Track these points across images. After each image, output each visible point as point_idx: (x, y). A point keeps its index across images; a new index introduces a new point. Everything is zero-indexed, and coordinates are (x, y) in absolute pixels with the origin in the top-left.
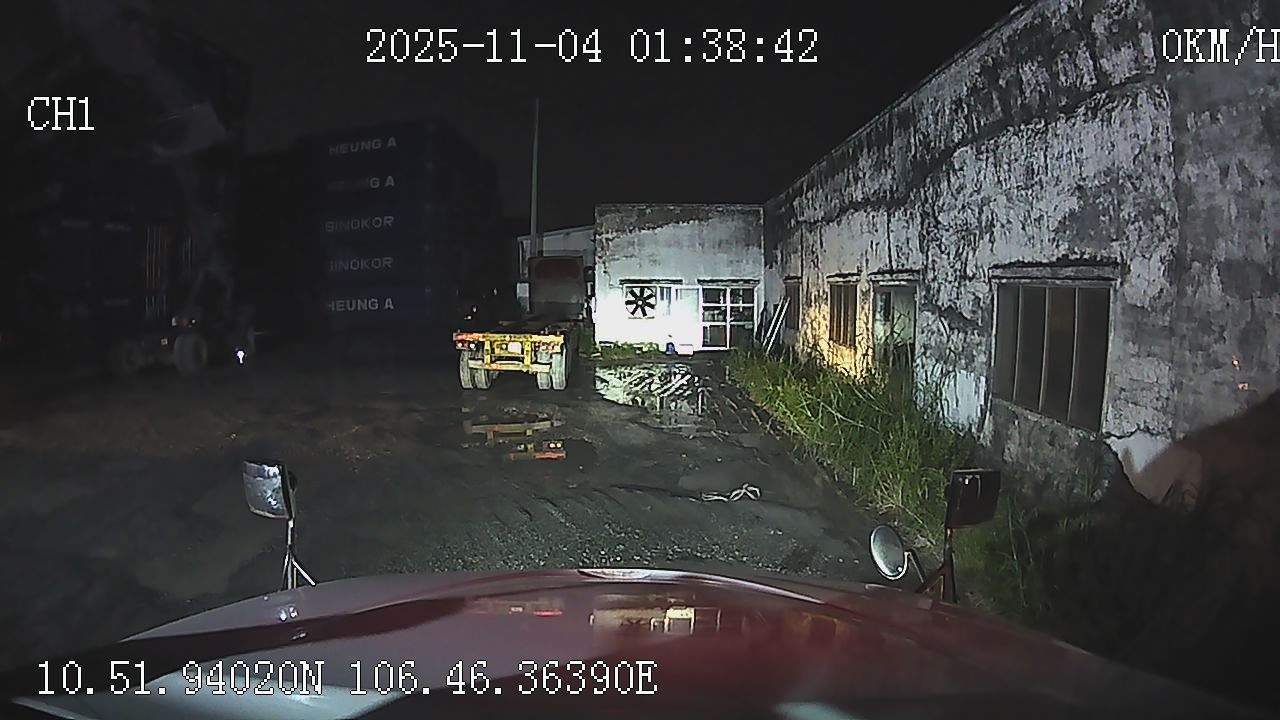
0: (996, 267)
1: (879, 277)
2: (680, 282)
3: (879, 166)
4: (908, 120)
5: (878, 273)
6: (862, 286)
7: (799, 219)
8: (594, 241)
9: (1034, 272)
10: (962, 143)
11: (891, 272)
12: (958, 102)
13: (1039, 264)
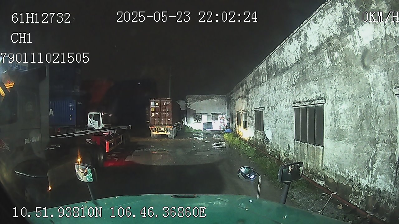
0: (255, 109)
1: (243, 111)
2: (207, 114)
3: (243, 90)
4: (246, 82)
5: (243, 110)
6: (241, 113)
7: (233, 99)
8: (186, 104)
9: (257, 109)
10: (251, 88)
11: (244, 110)
12: (251, 81)
13: (258, 108)
